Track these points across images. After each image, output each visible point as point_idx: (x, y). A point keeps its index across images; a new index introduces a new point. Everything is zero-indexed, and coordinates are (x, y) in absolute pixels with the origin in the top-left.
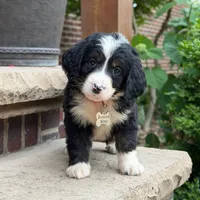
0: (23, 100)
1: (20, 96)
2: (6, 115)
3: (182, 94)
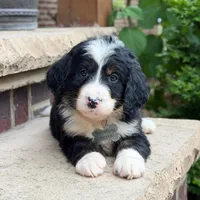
1: (10, 67)
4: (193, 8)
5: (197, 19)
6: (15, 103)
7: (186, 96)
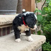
0: (6, 24)
1: (5, 23)
2: (2, 27)
3: (46, 22)
4: (49, 11)
5: (50, 14)
6: (7, 30)
7: (46, 31)
